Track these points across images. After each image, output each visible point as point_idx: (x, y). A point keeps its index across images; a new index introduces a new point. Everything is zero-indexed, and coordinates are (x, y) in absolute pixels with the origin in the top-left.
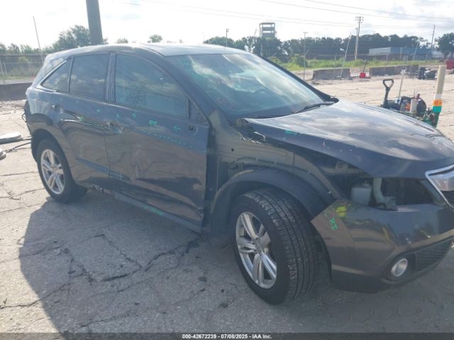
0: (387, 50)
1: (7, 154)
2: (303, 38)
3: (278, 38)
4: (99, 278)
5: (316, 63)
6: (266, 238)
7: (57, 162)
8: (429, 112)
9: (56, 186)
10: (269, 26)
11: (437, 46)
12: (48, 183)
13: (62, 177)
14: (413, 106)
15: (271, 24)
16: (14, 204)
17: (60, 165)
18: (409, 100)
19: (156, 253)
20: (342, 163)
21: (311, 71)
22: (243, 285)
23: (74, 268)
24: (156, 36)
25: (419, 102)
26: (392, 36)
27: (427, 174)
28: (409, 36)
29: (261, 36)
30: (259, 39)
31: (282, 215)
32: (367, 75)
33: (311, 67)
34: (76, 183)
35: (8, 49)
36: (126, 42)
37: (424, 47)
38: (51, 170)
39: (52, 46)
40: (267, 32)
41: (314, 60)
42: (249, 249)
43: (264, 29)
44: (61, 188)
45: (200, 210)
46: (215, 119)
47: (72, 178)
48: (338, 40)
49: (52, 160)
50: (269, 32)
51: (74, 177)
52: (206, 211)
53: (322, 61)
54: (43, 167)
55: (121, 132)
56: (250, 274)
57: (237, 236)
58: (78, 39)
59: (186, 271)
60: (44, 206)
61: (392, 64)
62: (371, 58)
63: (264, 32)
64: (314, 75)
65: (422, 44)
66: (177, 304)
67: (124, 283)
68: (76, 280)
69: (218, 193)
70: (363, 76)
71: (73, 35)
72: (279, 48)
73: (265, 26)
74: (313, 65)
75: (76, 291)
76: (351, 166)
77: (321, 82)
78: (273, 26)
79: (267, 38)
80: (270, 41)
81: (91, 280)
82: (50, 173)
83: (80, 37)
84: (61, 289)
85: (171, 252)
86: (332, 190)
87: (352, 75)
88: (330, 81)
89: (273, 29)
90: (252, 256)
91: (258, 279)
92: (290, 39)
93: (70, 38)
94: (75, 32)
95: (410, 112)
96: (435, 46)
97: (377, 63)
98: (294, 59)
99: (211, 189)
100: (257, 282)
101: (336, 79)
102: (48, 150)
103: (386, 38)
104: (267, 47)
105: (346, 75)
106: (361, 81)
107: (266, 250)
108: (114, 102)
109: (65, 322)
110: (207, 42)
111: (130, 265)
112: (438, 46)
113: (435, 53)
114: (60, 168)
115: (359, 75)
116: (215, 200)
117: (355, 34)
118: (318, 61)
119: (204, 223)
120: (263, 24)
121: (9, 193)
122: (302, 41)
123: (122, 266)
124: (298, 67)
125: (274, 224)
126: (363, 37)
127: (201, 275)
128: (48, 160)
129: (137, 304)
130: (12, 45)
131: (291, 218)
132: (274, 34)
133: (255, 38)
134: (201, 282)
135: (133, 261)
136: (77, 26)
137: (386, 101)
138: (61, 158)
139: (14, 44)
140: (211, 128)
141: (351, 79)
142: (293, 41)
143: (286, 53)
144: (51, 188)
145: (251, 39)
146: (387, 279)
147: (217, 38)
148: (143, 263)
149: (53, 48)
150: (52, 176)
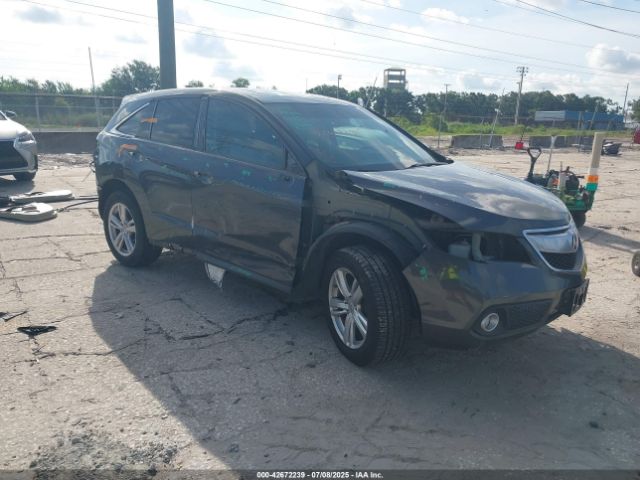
0: (560, 114)
1: (59, 214)
2: (444, 91)
3: (409, 91)
4: (177, 337)
5: (459, 126)
6: (359, 293)
7: (128, 217)
8: (582, 189)
9: (124, 247)
10: (398, 73)
11: (630, 111)
12: (115, 243)
13: (133, 236)
14: (560, 182)
15: (401, 70)
16: (75, 265)
17: (132, 221)
18: (557, 173)
19: (241, 318)
20: (438, 216)
21: (450, 137)
22: (333, 349)
23: (149, 326)
24: (240, 80)
25: (570, 177)
26: (568, 96)
27: (525, 232)
28: (592, 96)
29: (386, 87)
30: (382, 90)
31: (376, 267)
32: (526, 145)
33: (452, 132)
34: (150, 241)
35: (41, 87)
36: (201, 85)
37: (613, 112)
38: (120, 227)
39: (100, 86)
40: (395, 81)
41: (457, 123)
42: (342, 310)
43: (391, 77)
44: (131, 249)
45: (292, 268)
46: (313, 169)
47: (146, 236)
48: (493, 97)
49: (123, 216)
50: (398, 81)
51: (148, 236)
52: (298, 269)
53: (468, 124)
54: (110, 224)
55: (210, 182)
56: (341, 337)
57: (330, 297)
58: (136, 79)
59: (273, 335)
60: (109, 269)
61: (565, 133)
62: (537, 124)
63: (391, 81)
64: (453, 142)
65: (610, 108)
66: (261, 361)
67: (204, 342)
68: (152, 336)
69: (311, 249)
70: (519, 146)
71: (131, 74)
72: (410, 104)
73: (392, 73)
74: (455, 129)
75: (154, 346)
76: (447, 220)
77: (461, 151)
78: (403, 73)
79: (394, 91)
80: (398, 94)
81: (168, 338)
82: (118, 231)
83: (139, 76)
84: (138, 343)
85: (256, 318)
86: (427, 244)
87: (505, 145)
88: (473, 151)
89: (402, 78)
90: (344, 317)
91: (349, 341)
92: (426, 93)
93: (126, 77)
94: (132, 68)
95: (558, 189)
96: (629, 112)
97: (545, 131)
98: (429, 119)
99: (305, 245)
100: (348, 344)
101: (482, 148)
102: (118, 204)
103: (560, 97)
104: (393, 102)
105: (496, 144)
106: (516, 153)
107: (359, 307)
108: (204, 150)
109: (145, 369)
110: (311, 91)
111: (212, 327)
112: (632, 112)
113: (628, 121)
114: (132, 225)
115: (514, 145)
116: (308, 257)
117: (516, 90)
118: (461, 124)
119: (295, 283)
120: (389, 70)
121: (67, 254)
122: (443, 95)
123: (202, 327)
124: (433, 130)
125: (366, 276)
126: (527, 94)
127: (289, 339)
128: (117, 215)
129: (219, 360)
130: (47, 82)
131: (385, 272)
132: (404, 85)
133: (377, 89)
134: (287, 346)
135: (214, 324)
136: (136, 62)
137: (530, 174)
138: (135, 213)
139: (50, 80)
140: (308, 180)
141: (503, 149)
142: (430, 95)
143: (419, 112)
144: (118, 249)
145: (372, 90)
146: (475, 332)
147: (325, 87)
148: (226, 326)
149: (102, 90)
150: (120, 234)
